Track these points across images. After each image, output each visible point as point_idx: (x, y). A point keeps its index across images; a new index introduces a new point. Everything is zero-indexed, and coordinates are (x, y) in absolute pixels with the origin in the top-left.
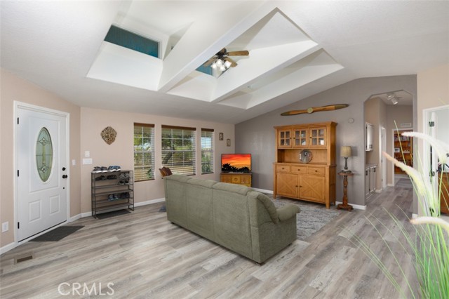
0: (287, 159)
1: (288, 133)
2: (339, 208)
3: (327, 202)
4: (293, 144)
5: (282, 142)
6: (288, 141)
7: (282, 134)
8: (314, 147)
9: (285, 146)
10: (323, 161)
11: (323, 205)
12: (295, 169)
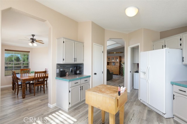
0: (109, 64)
1: (110, 58)
2: (121, 75)
3: (118, 74)
4: (111, 61)
5: (108, 60)
6: (110, 60)
7: (108, 58)
8: (116, 61)
9: (109, 61)
10: (118, 65)
11: (118, 75)
12: (111, 67)
